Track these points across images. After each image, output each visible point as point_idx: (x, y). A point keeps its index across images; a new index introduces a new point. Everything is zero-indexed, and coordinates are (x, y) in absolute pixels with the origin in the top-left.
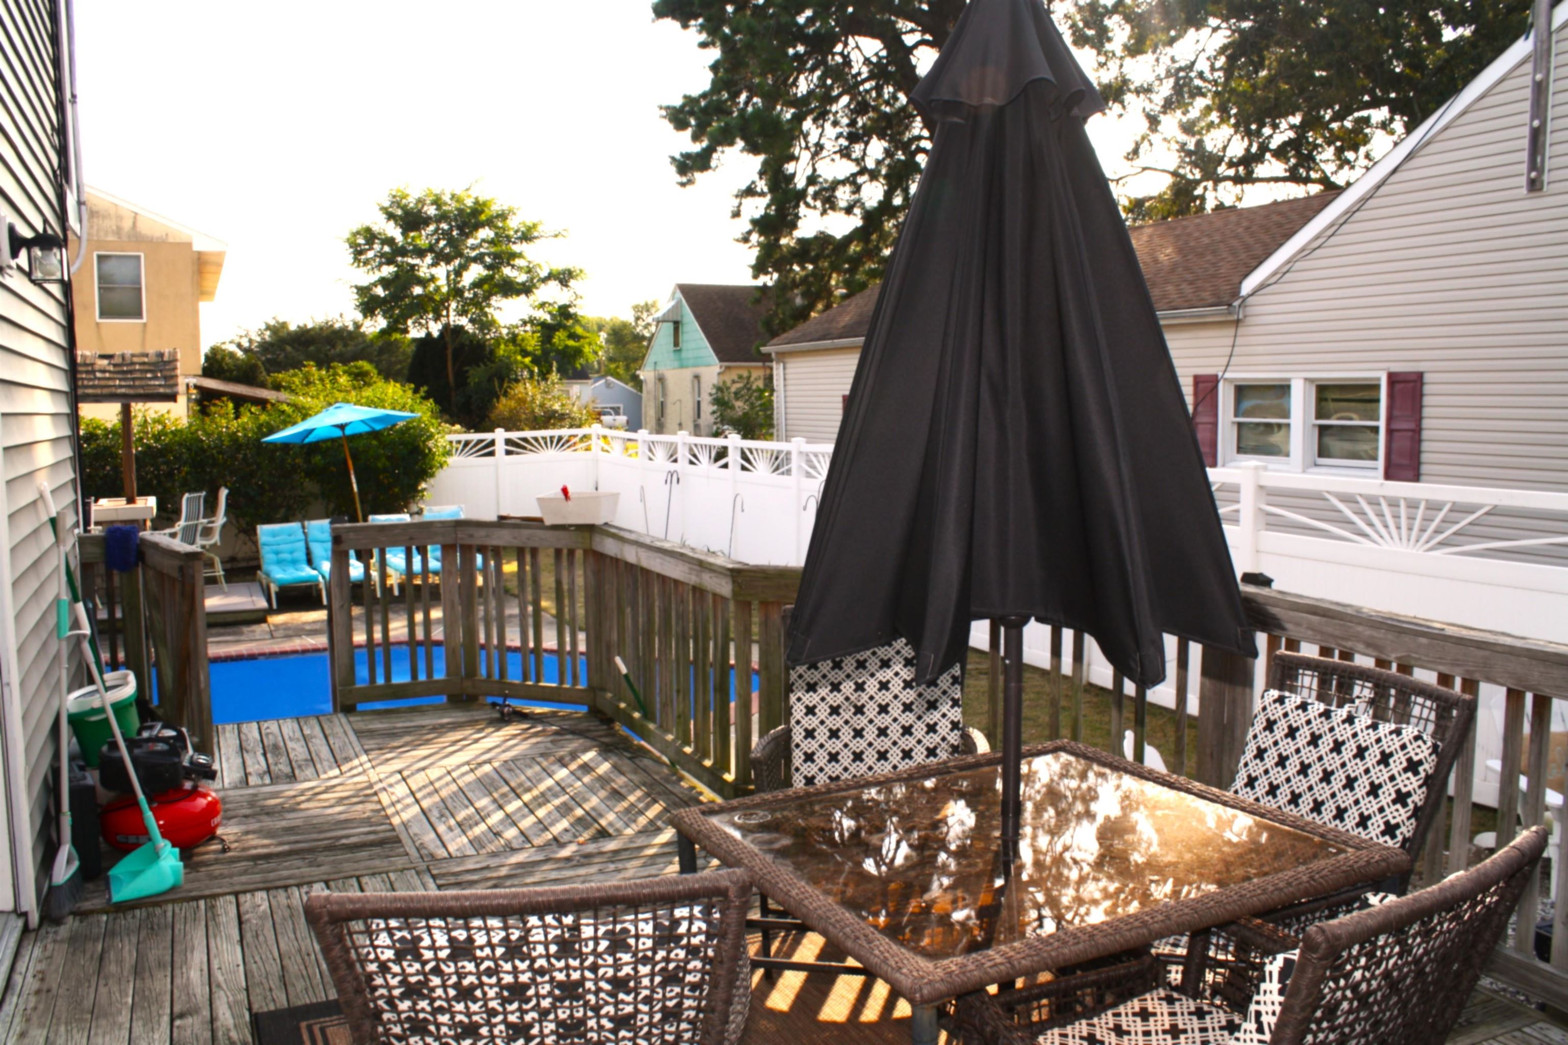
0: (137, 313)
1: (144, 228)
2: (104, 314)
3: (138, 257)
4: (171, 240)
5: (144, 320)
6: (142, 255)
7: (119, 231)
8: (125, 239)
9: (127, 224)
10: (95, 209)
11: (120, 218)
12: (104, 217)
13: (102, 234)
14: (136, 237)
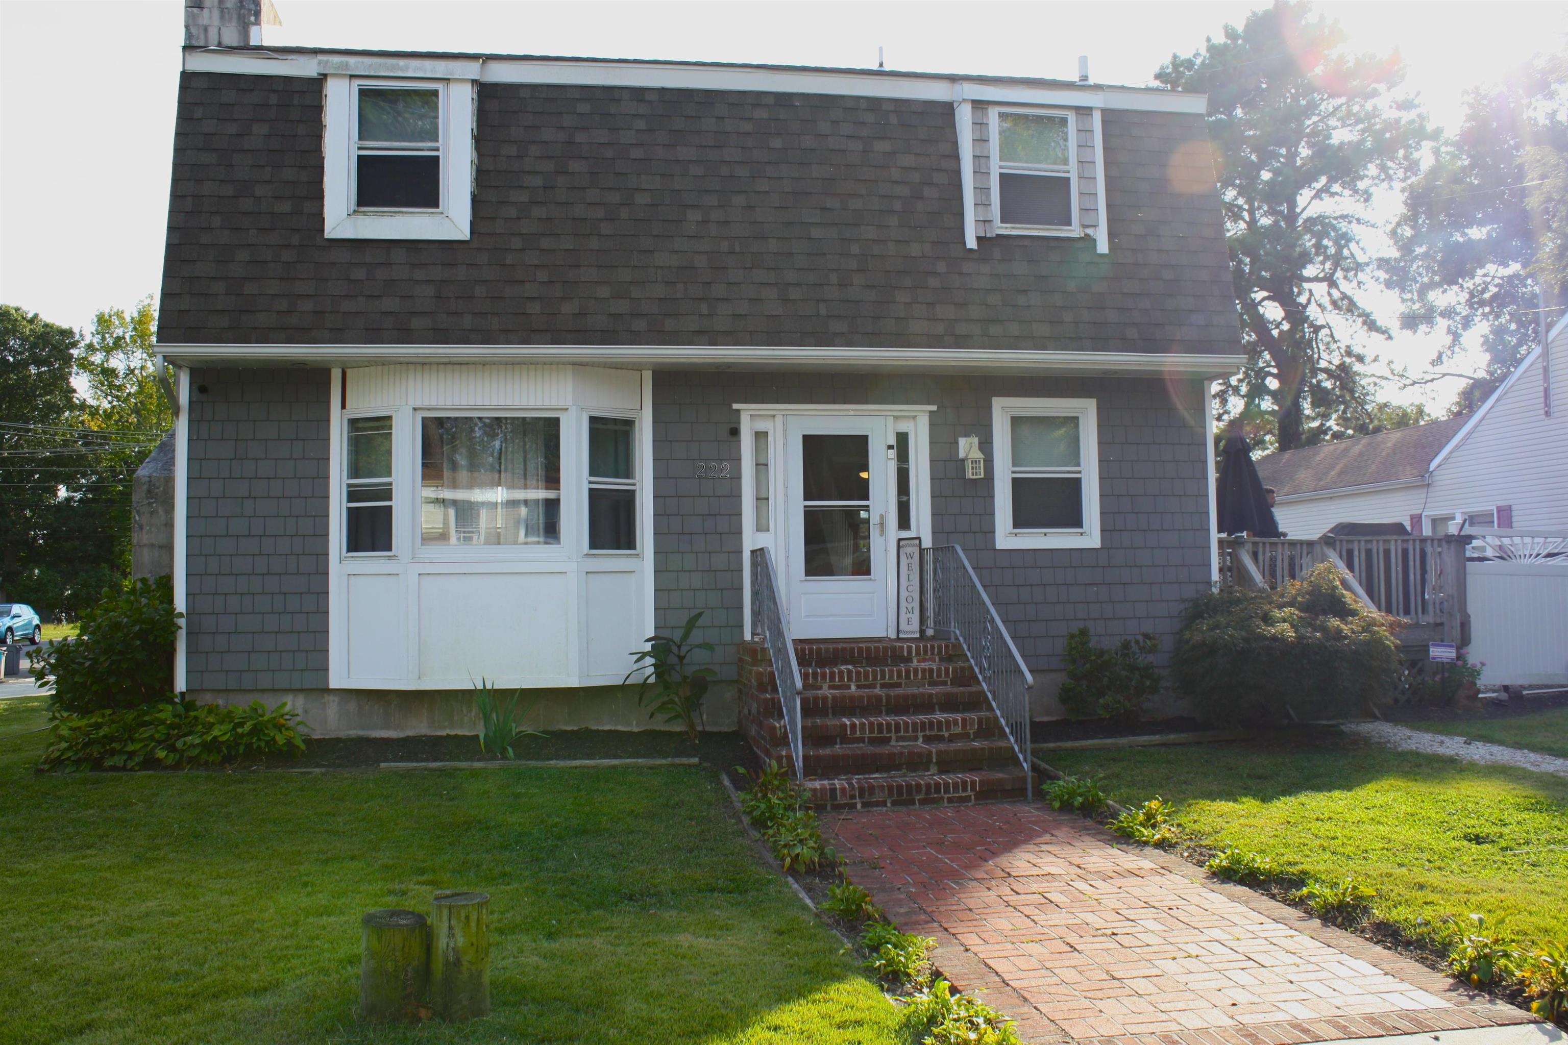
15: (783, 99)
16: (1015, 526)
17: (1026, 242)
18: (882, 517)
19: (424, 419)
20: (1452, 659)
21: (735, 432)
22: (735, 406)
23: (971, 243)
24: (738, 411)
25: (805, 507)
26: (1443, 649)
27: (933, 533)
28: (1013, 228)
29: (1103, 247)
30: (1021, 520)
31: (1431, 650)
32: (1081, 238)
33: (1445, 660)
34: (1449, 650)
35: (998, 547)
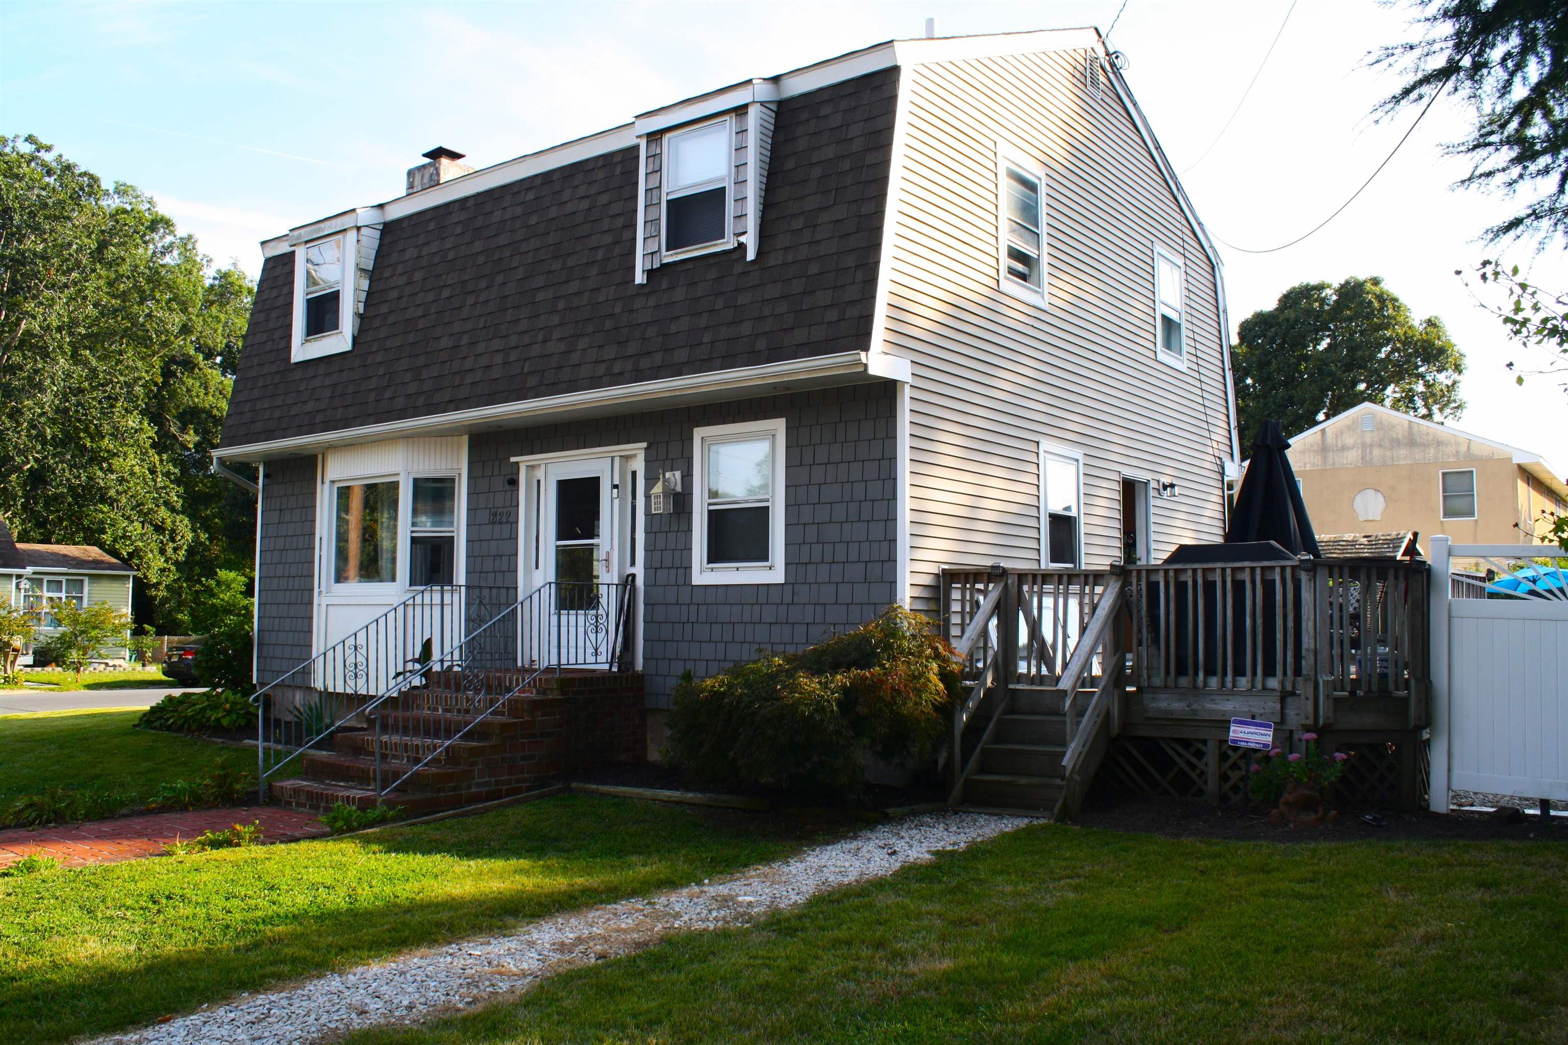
0: (1471, 514)
1: (1475, 450)
2: (1446, 515)
3: (1472, 472)
4: (1496, 457)
5: (1476, 518)
6: (1474, 470)
7: (1457, 453)
8: (1461, 459)
9: (1463, 449)
10: (1440, 439)
11: (1458, 444)
12: (1447, 445)
13: (1445, 457)
14: (1470, 457)
15: (547, 177)
16: (710, 561)
17: (690, 266)
18: (608, 553)
19: (338, 488)
20: (1265, 745)
21: (514, 482)
22: (513, 459)
23: (640, 278)
24: (517, 463)
25: (557, 546)
26: (1253, 729)
27: (645, 568)
28: (676, 254)
29: (751, 255)
30: (716, 555)
31: (1232, 728)
32: (735, 249)
33: (1253, 746)
34: (1262, 731)
35: (693, 583)
